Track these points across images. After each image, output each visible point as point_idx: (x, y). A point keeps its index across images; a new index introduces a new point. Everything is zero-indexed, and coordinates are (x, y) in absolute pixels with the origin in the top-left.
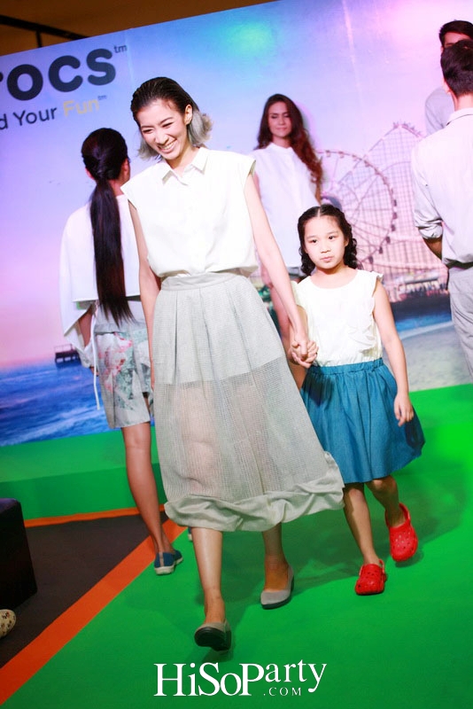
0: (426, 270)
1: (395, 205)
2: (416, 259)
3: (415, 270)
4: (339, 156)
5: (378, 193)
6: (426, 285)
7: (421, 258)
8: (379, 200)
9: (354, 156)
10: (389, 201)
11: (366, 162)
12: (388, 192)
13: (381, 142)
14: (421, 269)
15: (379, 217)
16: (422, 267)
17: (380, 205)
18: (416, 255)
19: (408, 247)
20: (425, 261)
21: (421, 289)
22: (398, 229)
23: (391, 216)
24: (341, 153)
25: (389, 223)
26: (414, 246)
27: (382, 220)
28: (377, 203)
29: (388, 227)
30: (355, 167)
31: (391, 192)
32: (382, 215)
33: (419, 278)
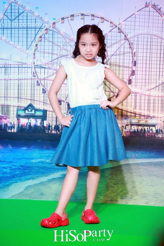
0: (148, 117)
1: (135, 65)
2: (143, 108)
3: (140, 115)
4: (100, 20)
5: (124, 54)
6: (146, 128)
7: (146, 108)
8: (124, 59)
9: (111, 23)
10: (131, 61)
11: (119, 29)
12: (131, 55)
13: (134, 15)
14: (144, 116)
15: (121, 72)
16: (146, 115)
17: (124, 63)
18: (143, 105)
19: (138, 98)
20: (149, 110)
21: (142, 130)
22: (133, 83)
23: (130, 73)
24: (102, 18)
25: (128, 78)
26: (143, 97)
27: (123, 74)
28: (121, 61)
29: (126, 80)
30: (111, 31)
31: (134, 55)
32: (123, 70)
33: (142, 122)
